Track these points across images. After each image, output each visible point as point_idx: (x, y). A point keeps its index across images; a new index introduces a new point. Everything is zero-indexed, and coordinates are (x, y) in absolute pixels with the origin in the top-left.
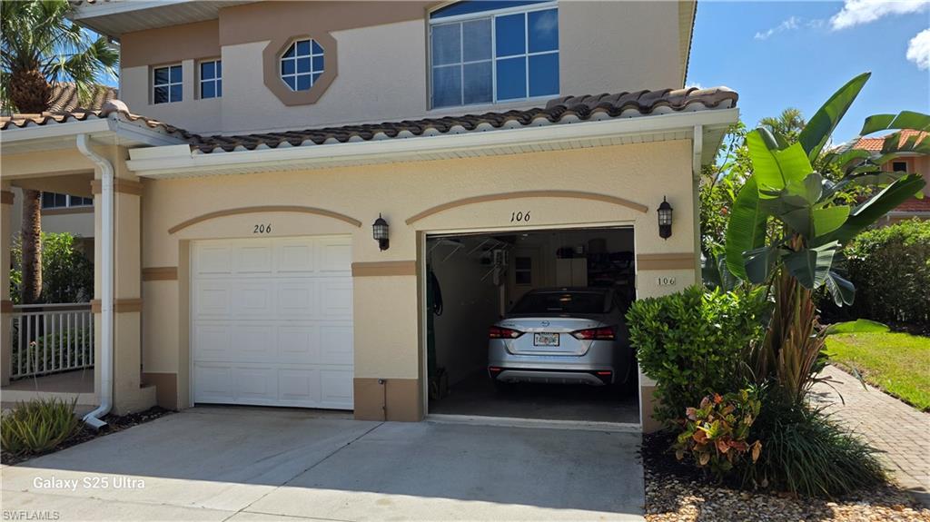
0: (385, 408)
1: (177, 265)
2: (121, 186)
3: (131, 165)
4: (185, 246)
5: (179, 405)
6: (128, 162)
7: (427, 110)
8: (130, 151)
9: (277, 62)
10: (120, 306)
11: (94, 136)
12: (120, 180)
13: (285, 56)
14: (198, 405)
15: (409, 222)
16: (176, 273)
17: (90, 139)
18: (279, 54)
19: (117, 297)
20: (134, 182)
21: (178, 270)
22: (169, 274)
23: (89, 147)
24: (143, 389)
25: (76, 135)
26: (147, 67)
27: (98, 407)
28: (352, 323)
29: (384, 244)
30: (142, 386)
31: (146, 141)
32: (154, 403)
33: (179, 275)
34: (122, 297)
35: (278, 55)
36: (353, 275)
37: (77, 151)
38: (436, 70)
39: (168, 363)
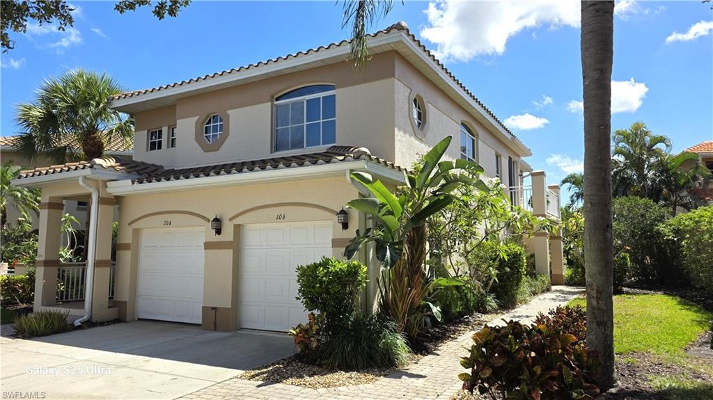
0: (215, 323)
1: (130, 242)
2: (102, 201)
3: (109, 190)
4: (137, 232)
5: (128, 319)
6: (107, 189)
7: (271, 152)
8: (108, 183)
9: (202, 128)
10: (98, 264)
11: (88, 177)
12: (102, 198)
13: (207, 124)
14: (139, 319)
15: (231, 219)
16: (130, 246)
17: (85, 178)
18: (204, 122)
19: (96, 259)
20: (112, 199)
21: (131, 245)
22: (127, 247)
23: (84, 183)
24: (110, 309)
25: (79, 177)
26: (146, 131)
27: (83, 316)
28: (203, 276)
29: (219, 232)
30: (109, 307)
31: (114, 178)
32: (117, 317)
33: (131, 248)
34: (99, 259)
35: (203, 124)
36: (205, 249)
37: (79, 185)
38: (277, 130)
39: (124, 295)
